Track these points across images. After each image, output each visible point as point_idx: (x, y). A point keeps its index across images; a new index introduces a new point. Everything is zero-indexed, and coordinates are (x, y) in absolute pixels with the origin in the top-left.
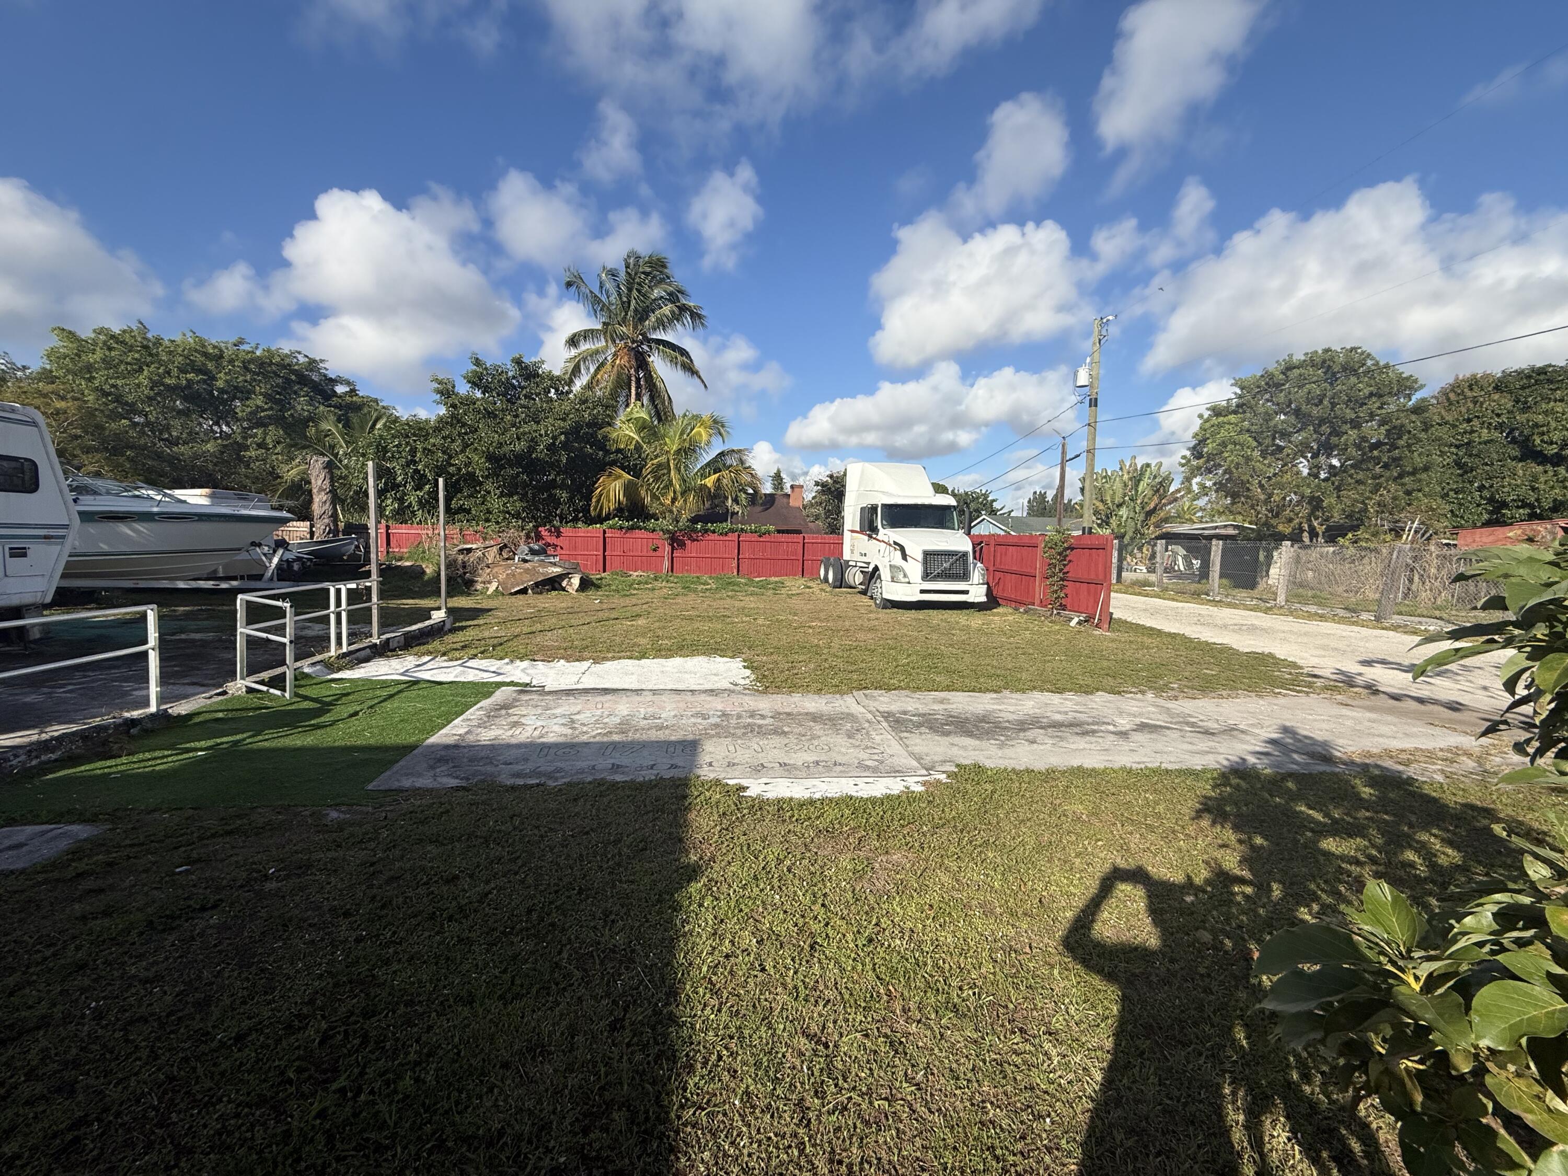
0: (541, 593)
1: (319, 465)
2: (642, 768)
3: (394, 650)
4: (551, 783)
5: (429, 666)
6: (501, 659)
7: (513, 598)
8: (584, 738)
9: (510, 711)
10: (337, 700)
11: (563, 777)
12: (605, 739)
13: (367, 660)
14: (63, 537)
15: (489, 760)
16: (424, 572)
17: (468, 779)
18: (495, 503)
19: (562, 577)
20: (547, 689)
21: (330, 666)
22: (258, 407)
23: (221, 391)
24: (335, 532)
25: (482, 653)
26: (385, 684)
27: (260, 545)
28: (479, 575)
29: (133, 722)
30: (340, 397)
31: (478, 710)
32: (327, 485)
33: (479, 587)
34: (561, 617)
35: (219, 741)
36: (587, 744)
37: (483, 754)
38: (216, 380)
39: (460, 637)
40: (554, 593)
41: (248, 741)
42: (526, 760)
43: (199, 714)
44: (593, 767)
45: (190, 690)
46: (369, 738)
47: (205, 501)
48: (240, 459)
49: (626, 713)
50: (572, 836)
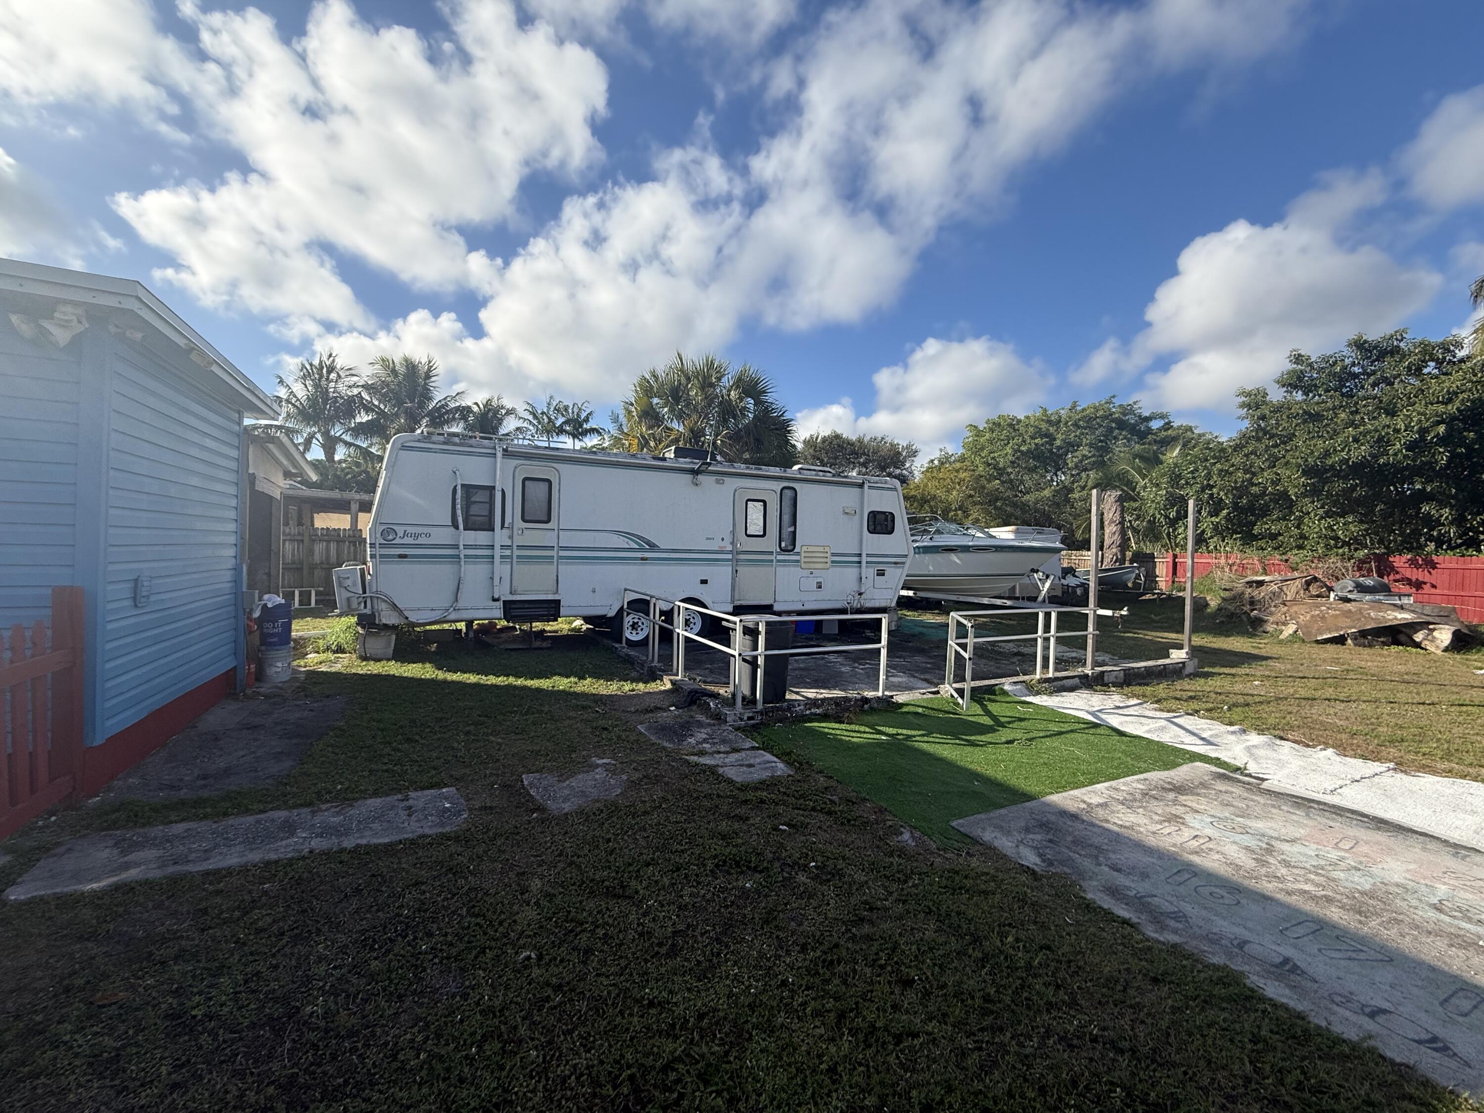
0: (1370, 646)
1: (1112, 499)
2: (1347, 1000)
3: (1107, 685)
4: (1150, 932)
5: (1131, 711)
6: (1231, 724)
7: (1317, 648)
8: (1269, 887)
9: (1182, 798)
10: (1009, 723)
11: (1175, 931)
12: (1309, 907)
13: (1072, 689)
14: (904, 563)
15: (1097, 853)
16: (1207, 605)
17: (1051, 864)
18: (1315, 526)
19: (1414, 627)
20: (1265, 785)
21: (1032, 689)
22: (1084, 456)
23: (1059, 448)
24: (1122, 561)
25: (1209, 710)
26: (1064, 718)
27: (1037, 571)
28: (1271, 614)
29: (866, 700)
30: (1155, 434)
31: (1138, 781)
32: (1117, 517)
33: (1270, 628)
34: (1381, 685)
35: (900, 731)
36: (1265, 899)
37: (1096, 841)
38: (1055, 439)
39: (1199, 685)
40: (1394, 649)
41: (918, 738)
42: (1145, 876)
43: (907, 705)
44: (1242, 945)
45: (920, 684)
46: (998, 773)
47: (1011, 536)
48: (1067, 500)
49: (1396, 878)
50: (1094, 1040)
